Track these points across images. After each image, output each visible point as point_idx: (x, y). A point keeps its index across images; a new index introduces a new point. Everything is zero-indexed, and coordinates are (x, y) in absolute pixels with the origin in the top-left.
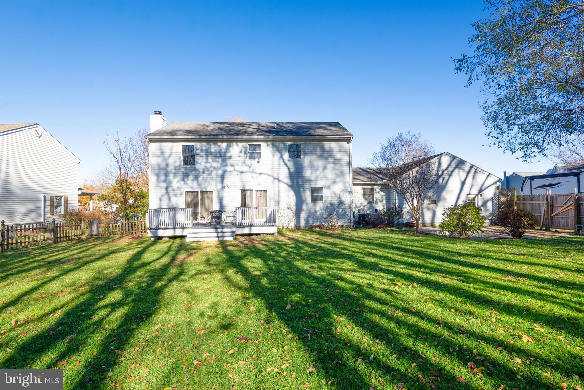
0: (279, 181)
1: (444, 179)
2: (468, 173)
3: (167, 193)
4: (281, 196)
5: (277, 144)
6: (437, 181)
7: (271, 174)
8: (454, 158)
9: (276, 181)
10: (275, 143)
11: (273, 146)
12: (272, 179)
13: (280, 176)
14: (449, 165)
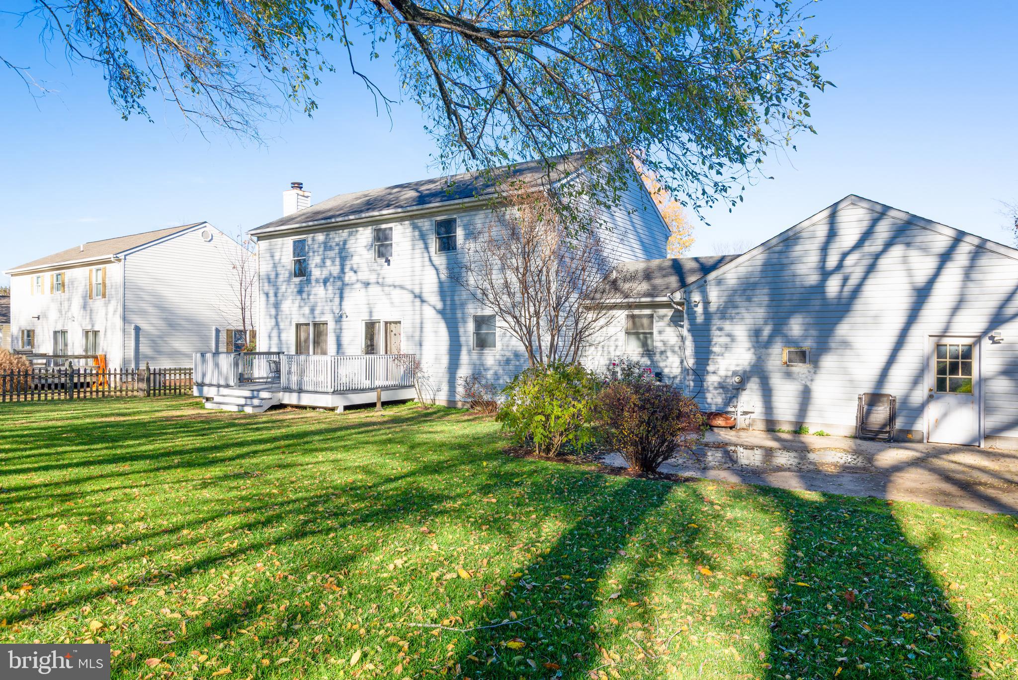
0: (423, 301)
1: (846, 279)
2: (945, 257)
3: (277, 324)
4: (425, 330)
5: (420, 222)
6: (820, 287)
7: (409, 287)
8: (881, 212)
9: (417, 302)
10: (416, 221)
11: (415, 227)
12: (411, 296)
13: (424, 290)
14: (867, 235)
